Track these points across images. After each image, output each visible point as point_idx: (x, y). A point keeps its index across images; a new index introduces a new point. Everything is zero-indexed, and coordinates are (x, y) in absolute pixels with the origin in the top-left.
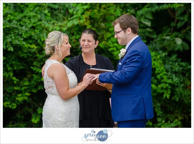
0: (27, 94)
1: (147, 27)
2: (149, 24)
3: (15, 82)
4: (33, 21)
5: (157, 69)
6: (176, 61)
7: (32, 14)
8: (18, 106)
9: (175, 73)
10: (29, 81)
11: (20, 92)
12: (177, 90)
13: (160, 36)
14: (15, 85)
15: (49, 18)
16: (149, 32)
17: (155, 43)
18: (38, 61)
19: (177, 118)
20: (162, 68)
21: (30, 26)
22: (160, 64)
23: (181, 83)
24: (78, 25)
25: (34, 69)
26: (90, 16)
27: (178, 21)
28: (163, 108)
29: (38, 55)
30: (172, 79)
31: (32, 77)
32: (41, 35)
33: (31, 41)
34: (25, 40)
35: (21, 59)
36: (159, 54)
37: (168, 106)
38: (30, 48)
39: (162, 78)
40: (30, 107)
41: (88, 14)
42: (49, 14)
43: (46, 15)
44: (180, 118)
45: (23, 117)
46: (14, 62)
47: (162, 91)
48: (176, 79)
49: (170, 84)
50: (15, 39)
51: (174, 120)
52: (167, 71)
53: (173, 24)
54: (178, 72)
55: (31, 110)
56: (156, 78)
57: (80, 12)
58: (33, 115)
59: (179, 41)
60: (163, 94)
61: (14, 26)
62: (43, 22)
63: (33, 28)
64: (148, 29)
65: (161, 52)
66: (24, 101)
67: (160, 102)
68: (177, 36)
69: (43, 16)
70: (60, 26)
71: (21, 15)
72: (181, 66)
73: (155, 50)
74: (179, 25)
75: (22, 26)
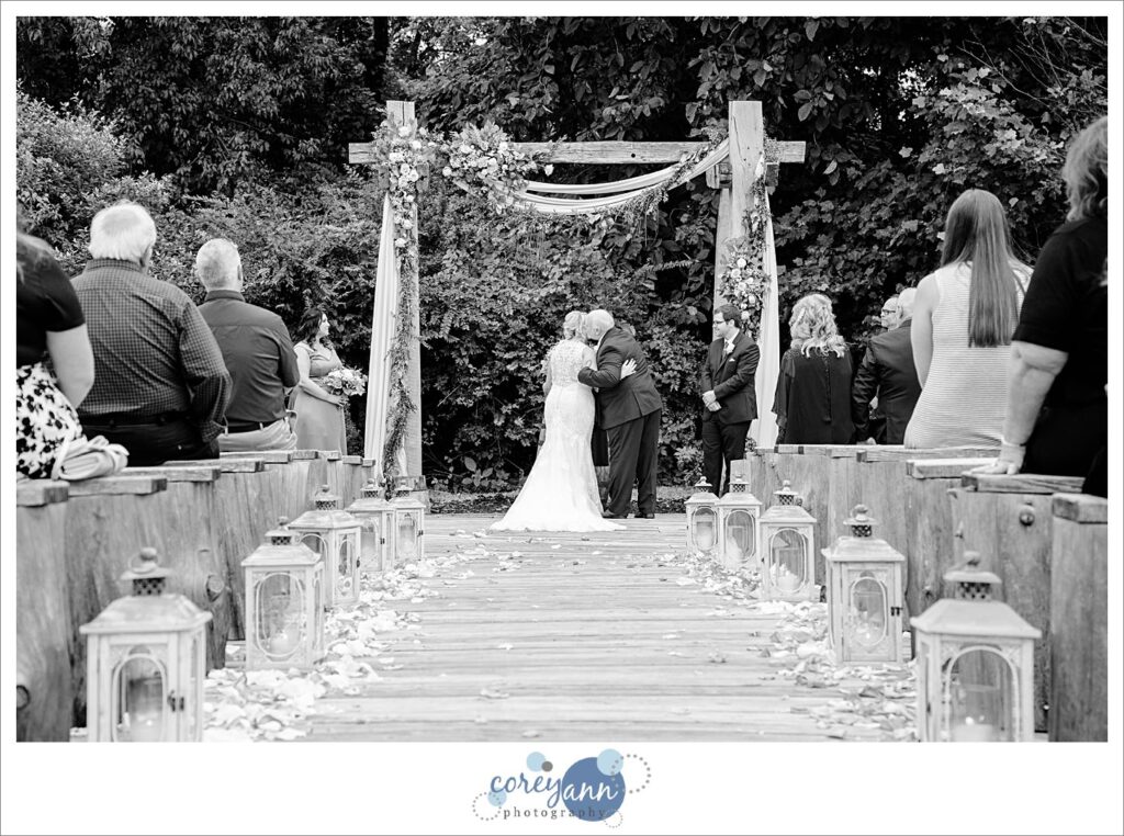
0: (487, 387)
1: (650, 291)
2: (652, 287)
3: (472, 371)
4: (494, 288)
5: (662, 351)
6: (687, 340)
7: (492, 279)
8: (475, 404)
9: (686, 355)
10: (490, 369)
11: (479, 384)
12: (689, 379)
13: (667, 304)
14: (471, 375)
15: (515, 284)
16: (652, 298)
17: (660, 314)
18: (502, 343)
19: (688, 416)
20: (669, 350)
21: (491, 295)
22: (666, 344)
23: (694, 369)
24: (554, 293)
25: (497, 353)
26: (571, 282)
27: (692, 283)
28: (670, 404)
29: (501, 335)
30: (682, 365)
31: (494, 364)
32: (506, 307)
33: (491, 316)
34: (485, 314)
35: (479, 341)
36: (665, 330)
37: (677, 401)
38: (490, 325)
39: (669, 364)
40: (491, 405)
41: (567, 279)
42: (515, 278)
43: (510, 279)
44: (693, 417)
45: (481, 418)
46: (470, 345)
47: (667, 382)
48: (687, 365)
49: (679, 371)
50: (472, 314)
51: (685, 419)
52: (675, 354)
53: (685, 287)
54: (691, 355)
55: (492, 409)
56: (661, 364)
57: (557, 276)
58: (496, 415)
59: (693, 311)
60: (670, 384)
61: (470, 296)
62: (507, 289)
63: (494, 297)
64: (650, 294)
65: (667, 327)
66: (484, 396)
67: (666, 396)
68: (689, 304)
69: (507, 280)
70: (530, 295)
71: (479, 280)
72: (695, 347)
73: (660, 325)
74: (693, 288)
75: (480, 296)
